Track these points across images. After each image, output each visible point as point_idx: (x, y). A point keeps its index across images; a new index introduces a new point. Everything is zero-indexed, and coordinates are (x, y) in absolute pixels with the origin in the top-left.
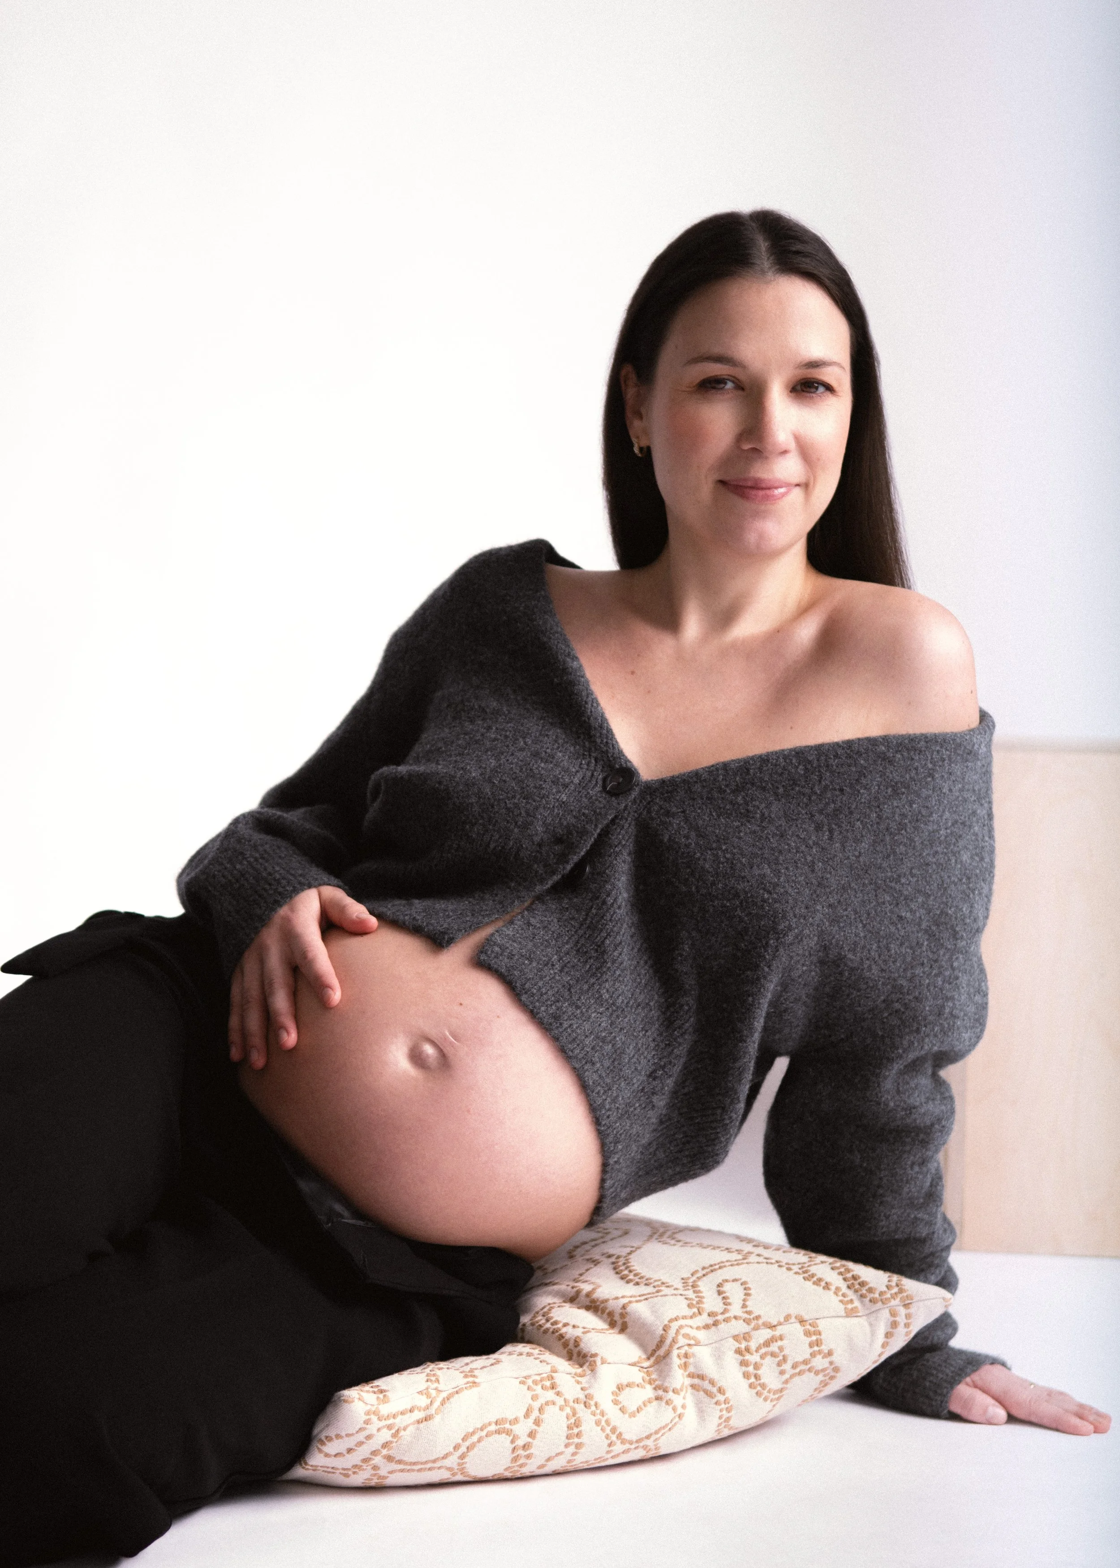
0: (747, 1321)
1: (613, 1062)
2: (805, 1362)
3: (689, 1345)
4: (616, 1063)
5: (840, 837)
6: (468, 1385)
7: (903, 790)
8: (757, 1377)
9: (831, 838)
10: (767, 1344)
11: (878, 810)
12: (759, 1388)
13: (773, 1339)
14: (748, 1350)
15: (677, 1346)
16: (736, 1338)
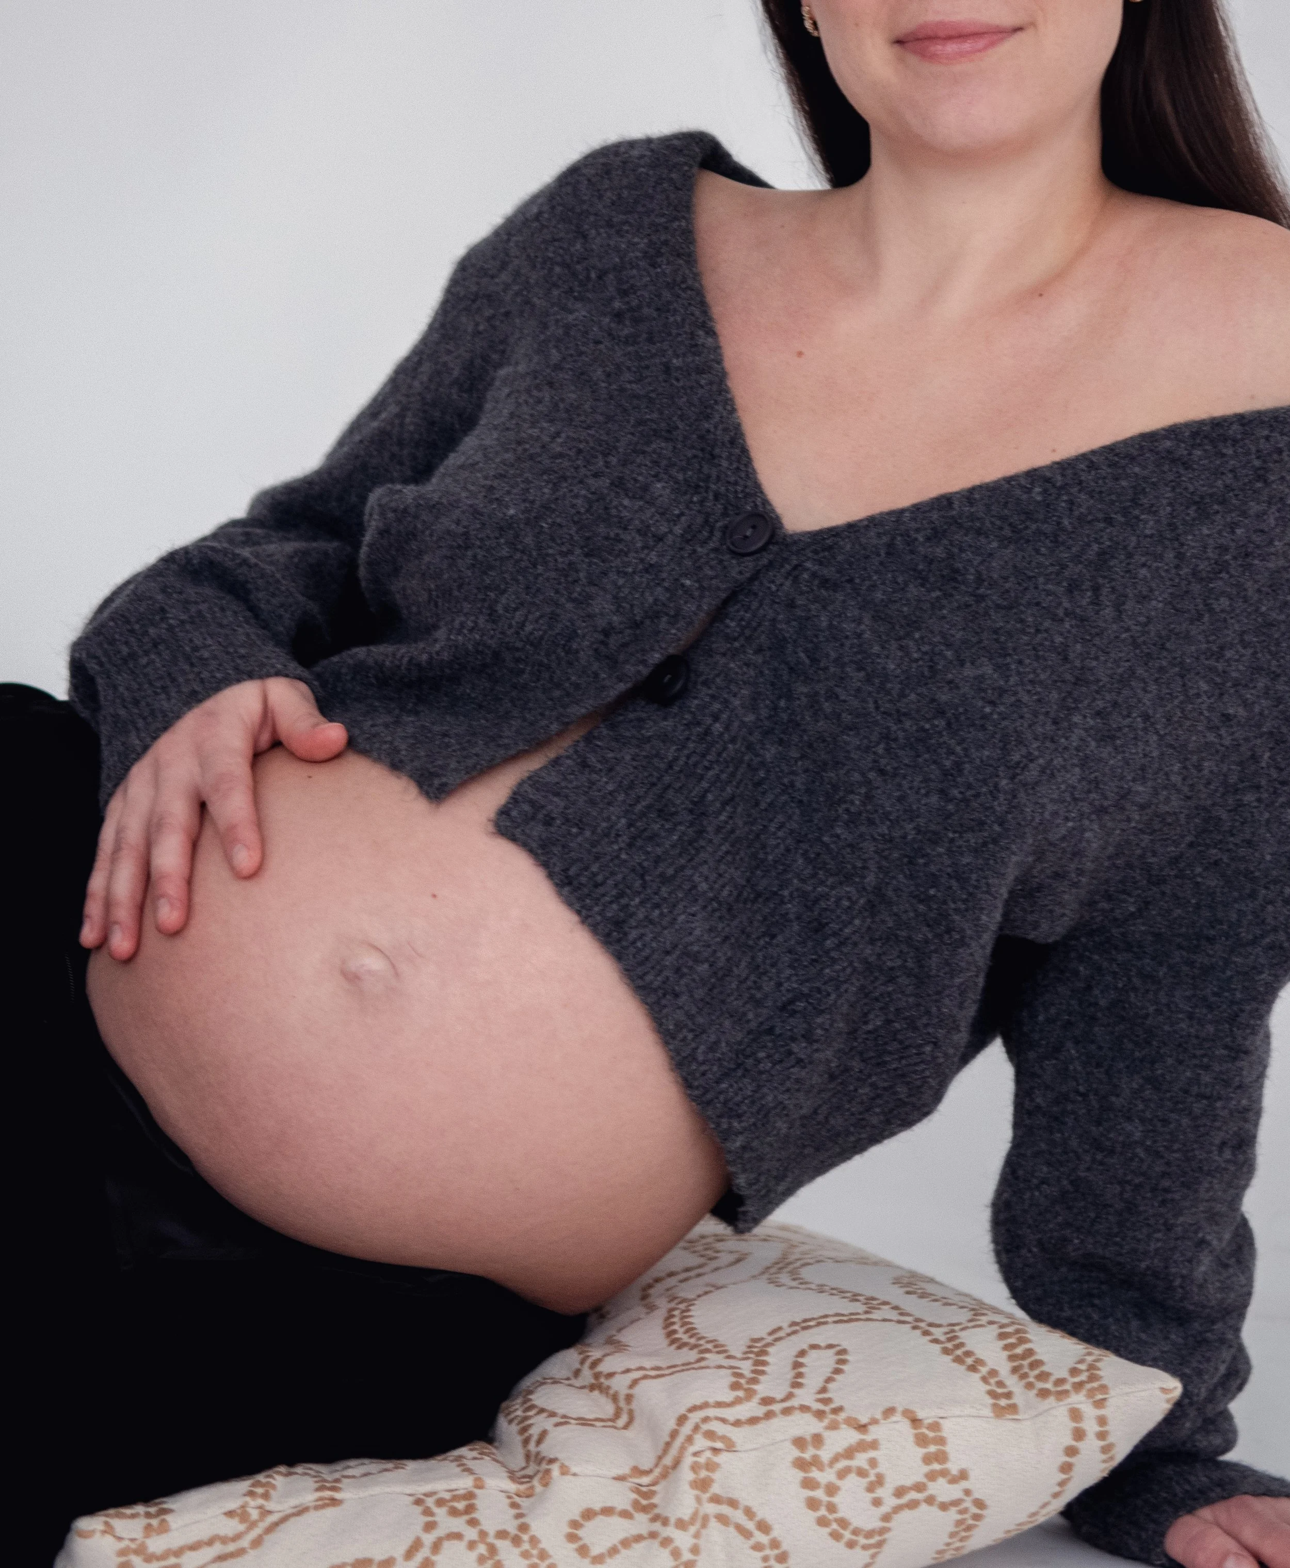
0: (820, 1414)
1: (710, 990)
2: (919, 1487)
3: (715, 1451)
4: (715, 991)
5: (1113, 597)
6: (320, 1503)
7: (1216, 507)
8: (832, 1508)
9: (1096, 602)
10: (849, 1453)
11: (1176, 544)
12: (835, 1526)
13: (862, 1446)
14: (816, 1462)
15: (692, 1449)
16: (799, 1442)
